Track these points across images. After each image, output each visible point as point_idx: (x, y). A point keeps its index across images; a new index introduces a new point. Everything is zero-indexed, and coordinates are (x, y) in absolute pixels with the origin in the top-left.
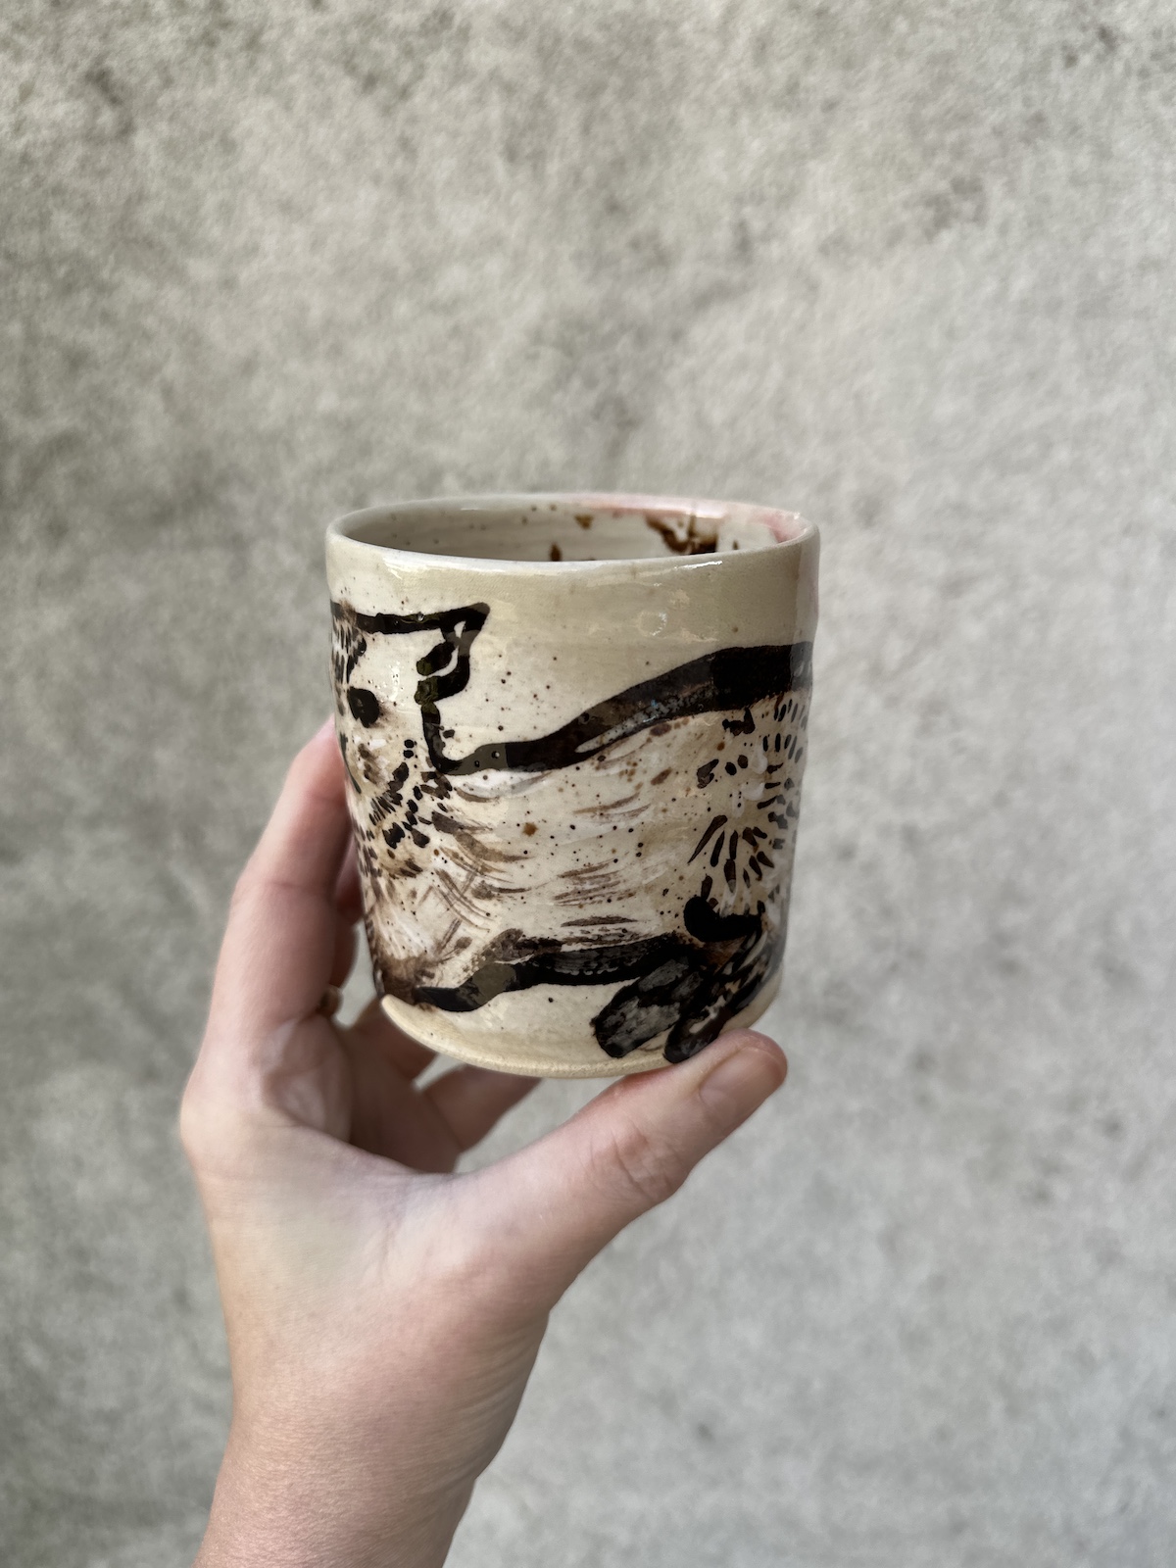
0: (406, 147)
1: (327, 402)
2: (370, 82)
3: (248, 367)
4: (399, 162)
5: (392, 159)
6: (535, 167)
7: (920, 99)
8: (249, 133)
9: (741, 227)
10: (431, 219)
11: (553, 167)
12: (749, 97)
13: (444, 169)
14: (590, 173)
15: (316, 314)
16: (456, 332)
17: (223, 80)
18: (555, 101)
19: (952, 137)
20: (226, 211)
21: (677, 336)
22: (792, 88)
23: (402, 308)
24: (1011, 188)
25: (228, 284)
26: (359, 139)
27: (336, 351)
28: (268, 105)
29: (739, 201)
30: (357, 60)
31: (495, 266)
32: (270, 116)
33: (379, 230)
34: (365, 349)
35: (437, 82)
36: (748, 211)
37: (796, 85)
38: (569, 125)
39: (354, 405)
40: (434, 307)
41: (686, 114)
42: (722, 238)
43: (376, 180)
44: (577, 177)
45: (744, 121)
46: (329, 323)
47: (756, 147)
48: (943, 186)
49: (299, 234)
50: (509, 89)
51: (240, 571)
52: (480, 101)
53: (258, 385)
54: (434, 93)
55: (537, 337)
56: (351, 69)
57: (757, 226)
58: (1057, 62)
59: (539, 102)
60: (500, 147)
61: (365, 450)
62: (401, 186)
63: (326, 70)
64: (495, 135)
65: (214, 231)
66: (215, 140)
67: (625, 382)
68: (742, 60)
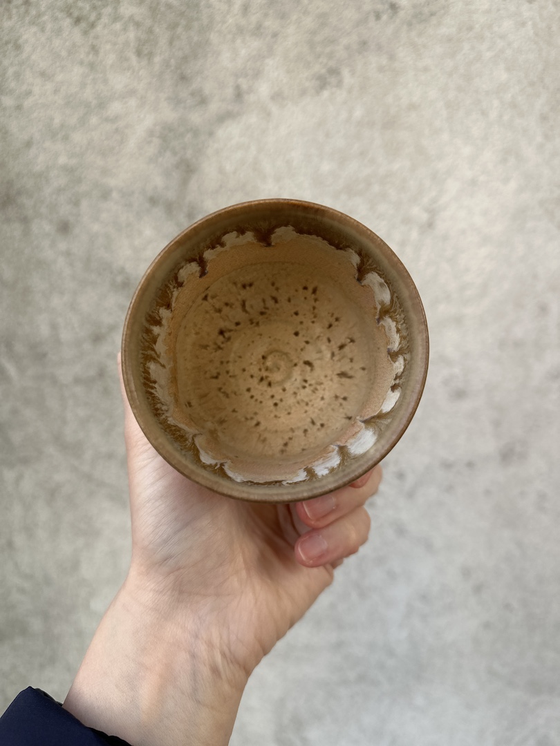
0: (94, 49)
1: (62, 160)
2: (78, 21)
3: (29, 144)
4: (91, 56)
5: (88, 54)
6: (149, 59)
7: (313, 33)
8: (27, 41)
9: (238, 87)
10: (105, 81)
11: (157, 59)
12: (240, 30)
13: (111, 59)
14: (173, 62)
15: (57, 121)
16: (117, 130)
17: (15, 18)
18: (158, 30)
19: (328, 50)
20: (17, 75)
21: (211, 134)
22: (259, 27)
23: (94, 120)
24: (353, 73)
25: (19, 107)
26: (74, 45)
27: (66, 138)
28: (34, 29)
29: (237, 76)
30: (71, 11)
31: (133, 102)
32: (35, 33)
33: (83, 85)
34: (78, 137)
35: (107, 21)
36: (241, 80)
37: (260, 26)
38: (163, 42)
39: (74, 161)
40: (107, 120)
41: (214, 37)
42: (229, 92)
43: (81, 63)
44: (166, 64)
45: (239, 41)
46: (62, 126)
47: (243, 52)
48: (323, 71)
49: (49, 86)
50: (138, 25)
51: (26, 233)
52: (125, 29)
53: (33, 151)
54: (105, 26)
55: (151, 133)
56: (70, 15)
57: (244, 87)
58: (372, 18)
59: (150, 31)
60: (134, 50)
61: (79, 181)
62: (92, 66)
63: (60, 15)
64: (132, 44)
65: (13, 85)
66: (12, 45)
67: (189, 153)
68: (237, 14)
